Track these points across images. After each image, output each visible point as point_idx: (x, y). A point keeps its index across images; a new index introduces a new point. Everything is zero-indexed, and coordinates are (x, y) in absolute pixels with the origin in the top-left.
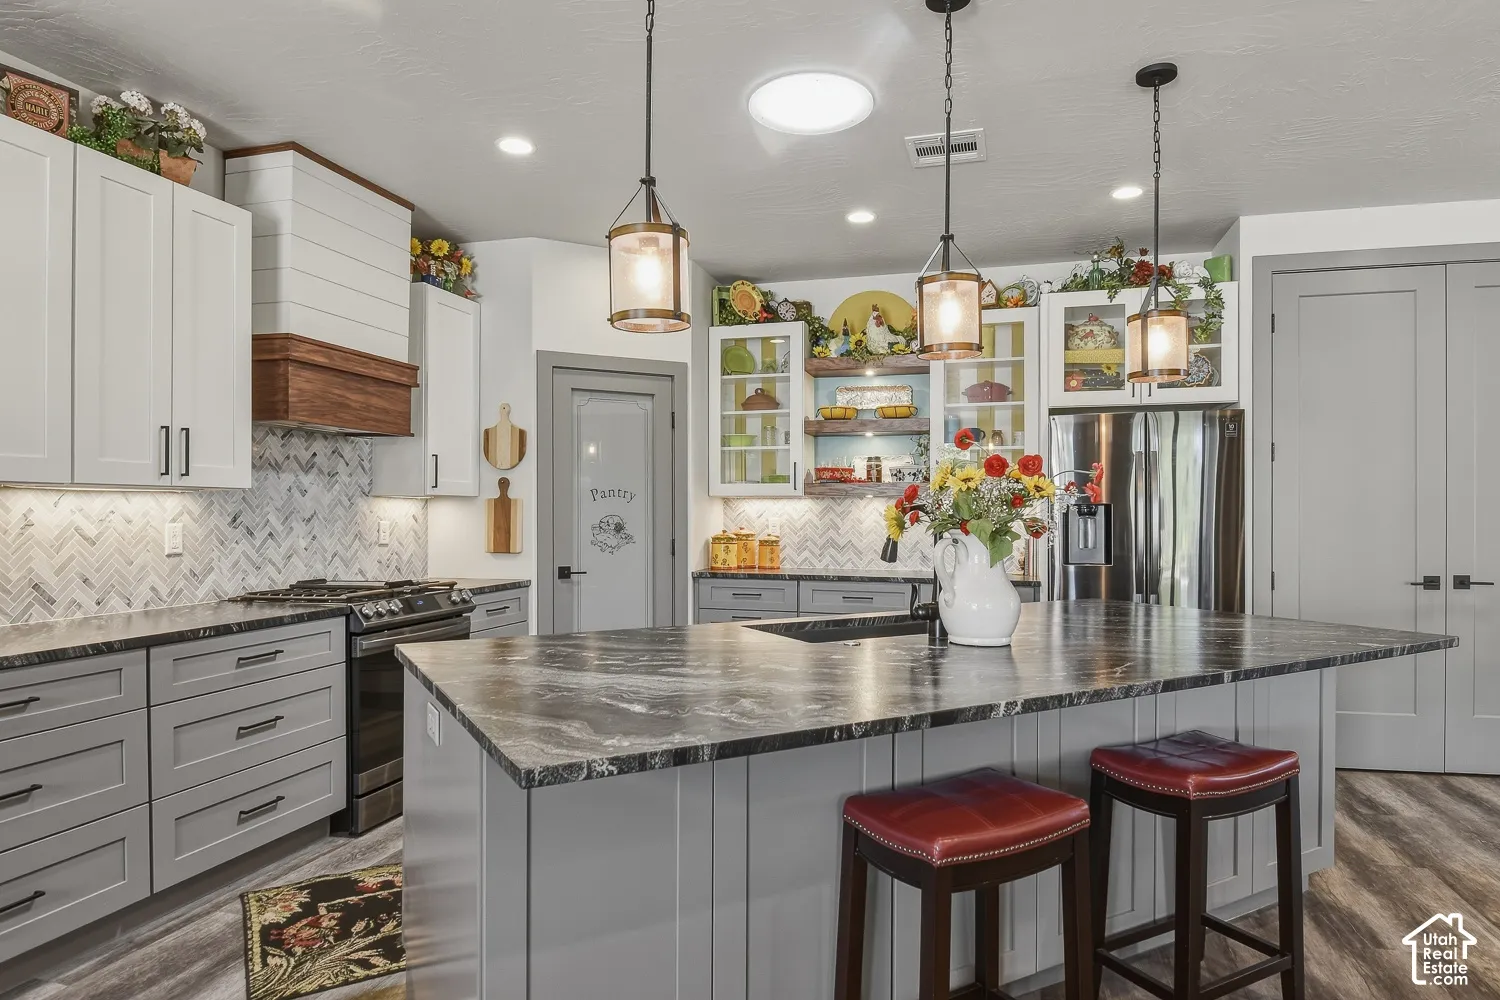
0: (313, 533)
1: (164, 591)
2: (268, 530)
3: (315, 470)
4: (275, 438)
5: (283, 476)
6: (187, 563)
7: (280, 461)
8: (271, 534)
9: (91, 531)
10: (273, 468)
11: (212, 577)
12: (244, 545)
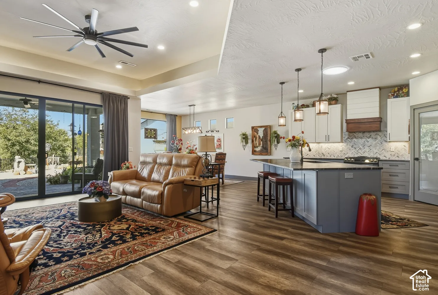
0: (371, 148)
1: (340, 156)
2: (359, 148)
3: (371, 138)
4: (361, 133)
5: (363, 139)
6: (343, 152)
7: (362, 137)
8: (360, 149)
9: (329, 148)
10: (361, 138)
11: (348, 154)
12: (354, 150)
